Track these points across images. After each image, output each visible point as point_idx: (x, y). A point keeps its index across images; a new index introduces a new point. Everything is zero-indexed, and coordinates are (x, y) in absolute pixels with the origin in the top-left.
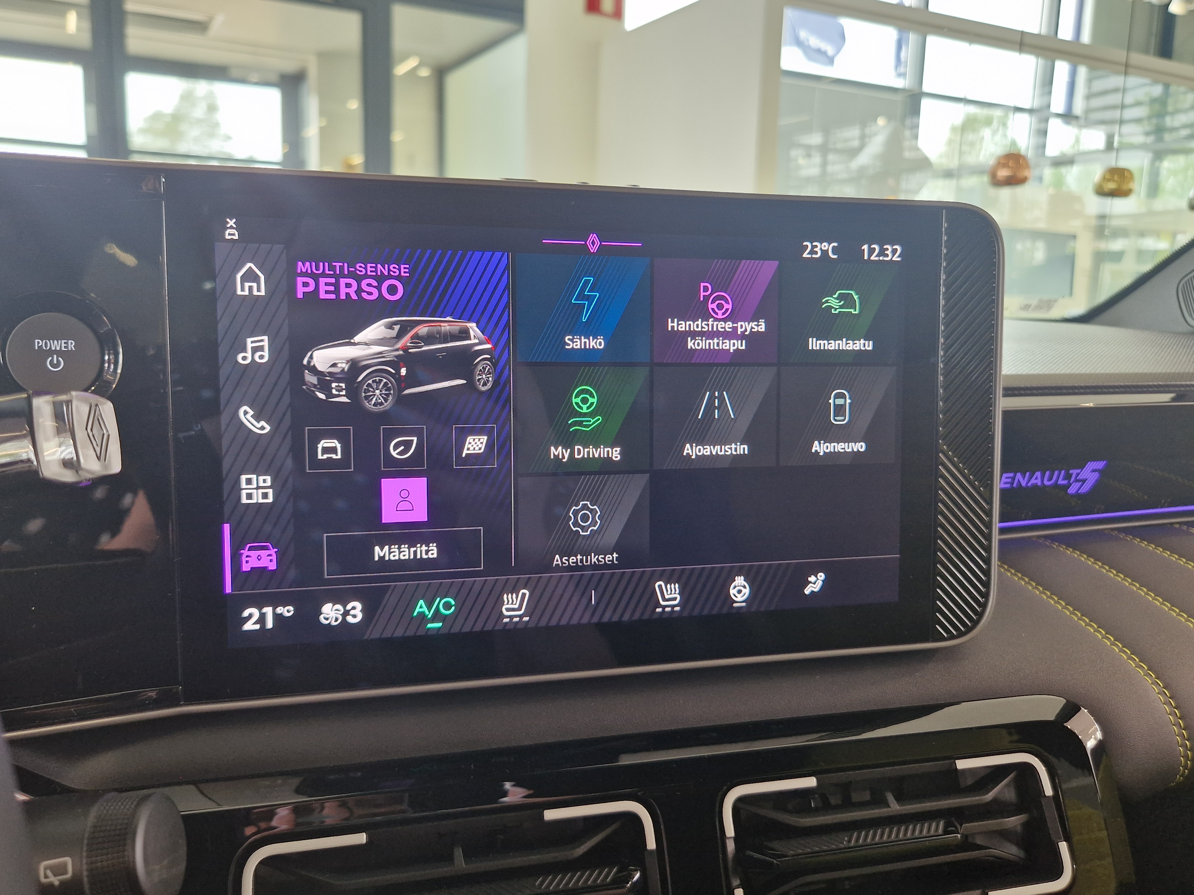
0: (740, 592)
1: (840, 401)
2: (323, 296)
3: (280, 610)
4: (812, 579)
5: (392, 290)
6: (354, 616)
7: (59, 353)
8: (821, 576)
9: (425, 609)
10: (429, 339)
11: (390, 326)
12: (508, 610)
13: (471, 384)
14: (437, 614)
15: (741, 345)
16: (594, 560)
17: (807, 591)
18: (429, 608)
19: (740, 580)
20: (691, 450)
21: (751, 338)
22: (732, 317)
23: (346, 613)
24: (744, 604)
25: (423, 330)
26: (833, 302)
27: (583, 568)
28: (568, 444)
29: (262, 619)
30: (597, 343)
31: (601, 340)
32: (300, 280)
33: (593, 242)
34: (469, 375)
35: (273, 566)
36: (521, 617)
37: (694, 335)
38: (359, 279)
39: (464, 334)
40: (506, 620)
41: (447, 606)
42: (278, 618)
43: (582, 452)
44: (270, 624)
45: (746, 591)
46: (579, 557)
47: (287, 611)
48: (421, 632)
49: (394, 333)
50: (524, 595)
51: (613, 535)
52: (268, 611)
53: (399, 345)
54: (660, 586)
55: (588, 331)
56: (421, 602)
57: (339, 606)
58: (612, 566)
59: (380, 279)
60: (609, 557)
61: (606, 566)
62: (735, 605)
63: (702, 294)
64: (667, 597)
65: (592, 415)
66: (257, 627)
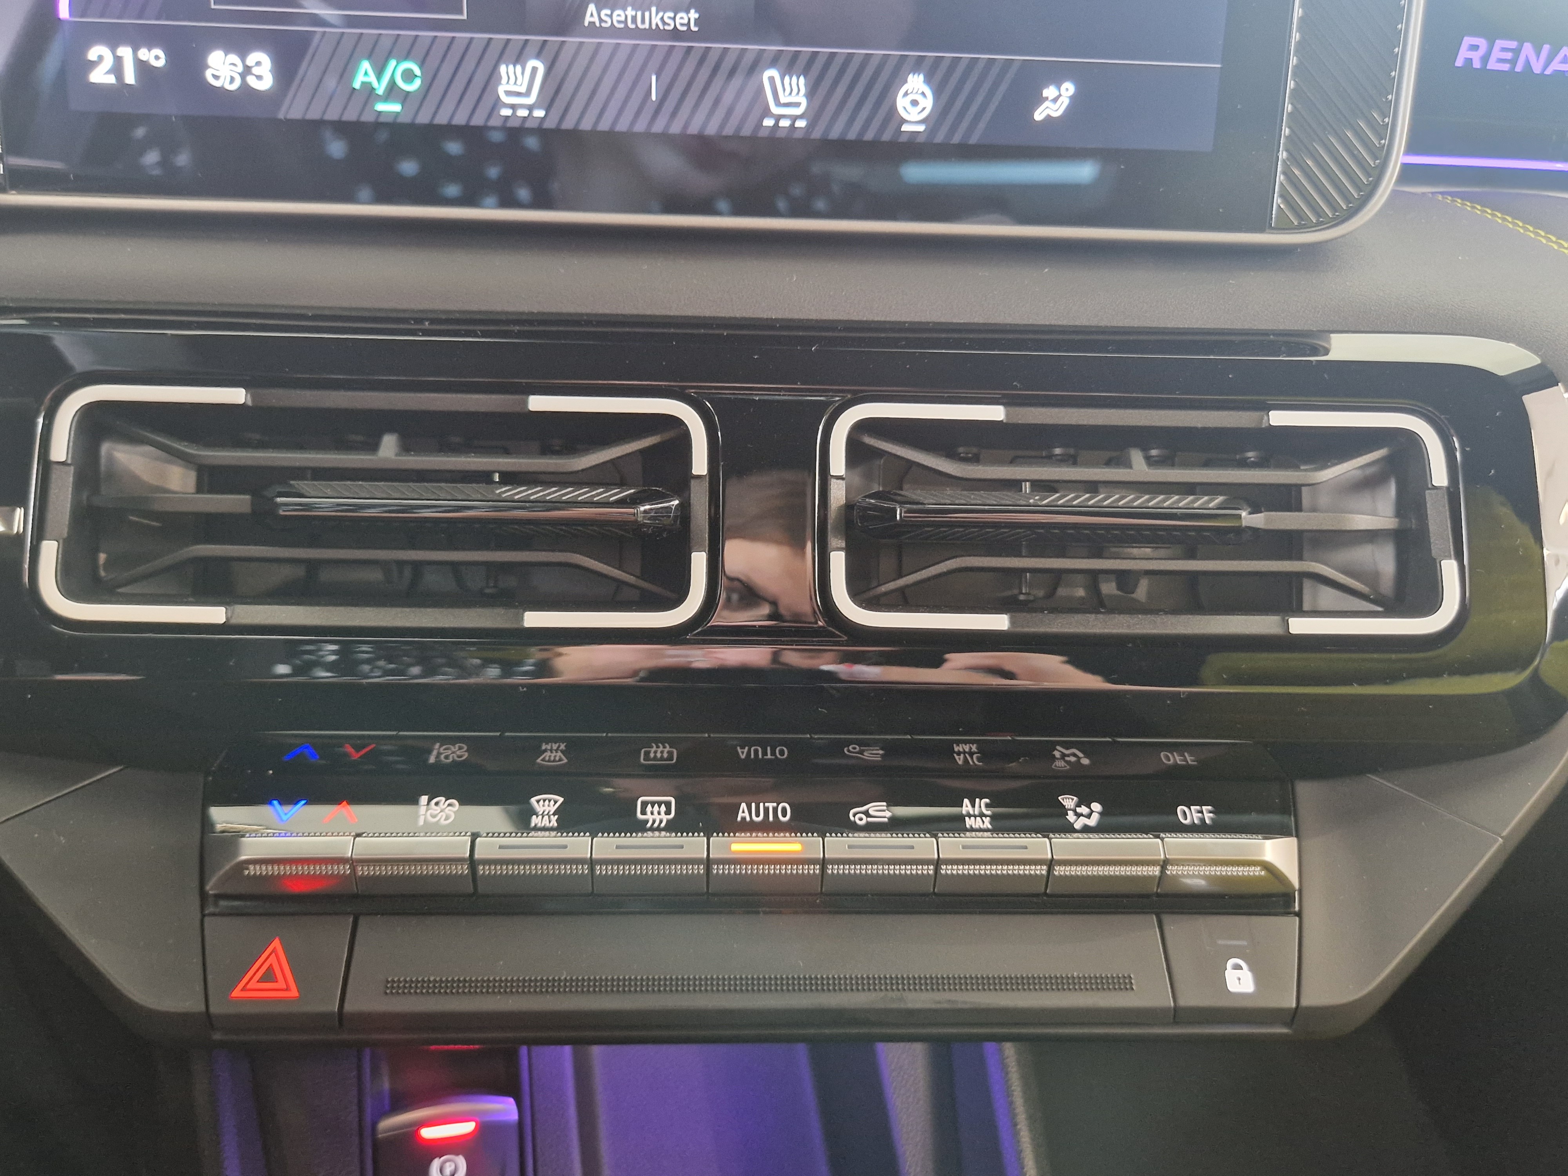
0: (915, 103)
3: (144, 54)
4: (1050, 92)
6: (259, 78)
8: (1068, 89)
9: (372, 78)
12: (509, 93)
14: (392, 91)
16: (656, 20)
17: (1039, 115)
18: (379, 74)
19: (916, 83)
23: (247, 70)
24: (921, 128)
27: (638, 33)
29: (117, 69)
36: (531, 108)
40: (506, 112)
41: (409, 76)
42: (142, 67)
44: (130, 78)
45: (928, 103)
46: (630, 12)
47: (156, 57)
48: (368, 117)
50: (534, 70)
52: (125, 52)
54: (772, 80)
56: (365, 65)
57: (233, 58)
58: (687, 35)
60: (682, 18)
61: (675, 34)
62: (905, 128)
64: (783, 99)
66: (111, 79)
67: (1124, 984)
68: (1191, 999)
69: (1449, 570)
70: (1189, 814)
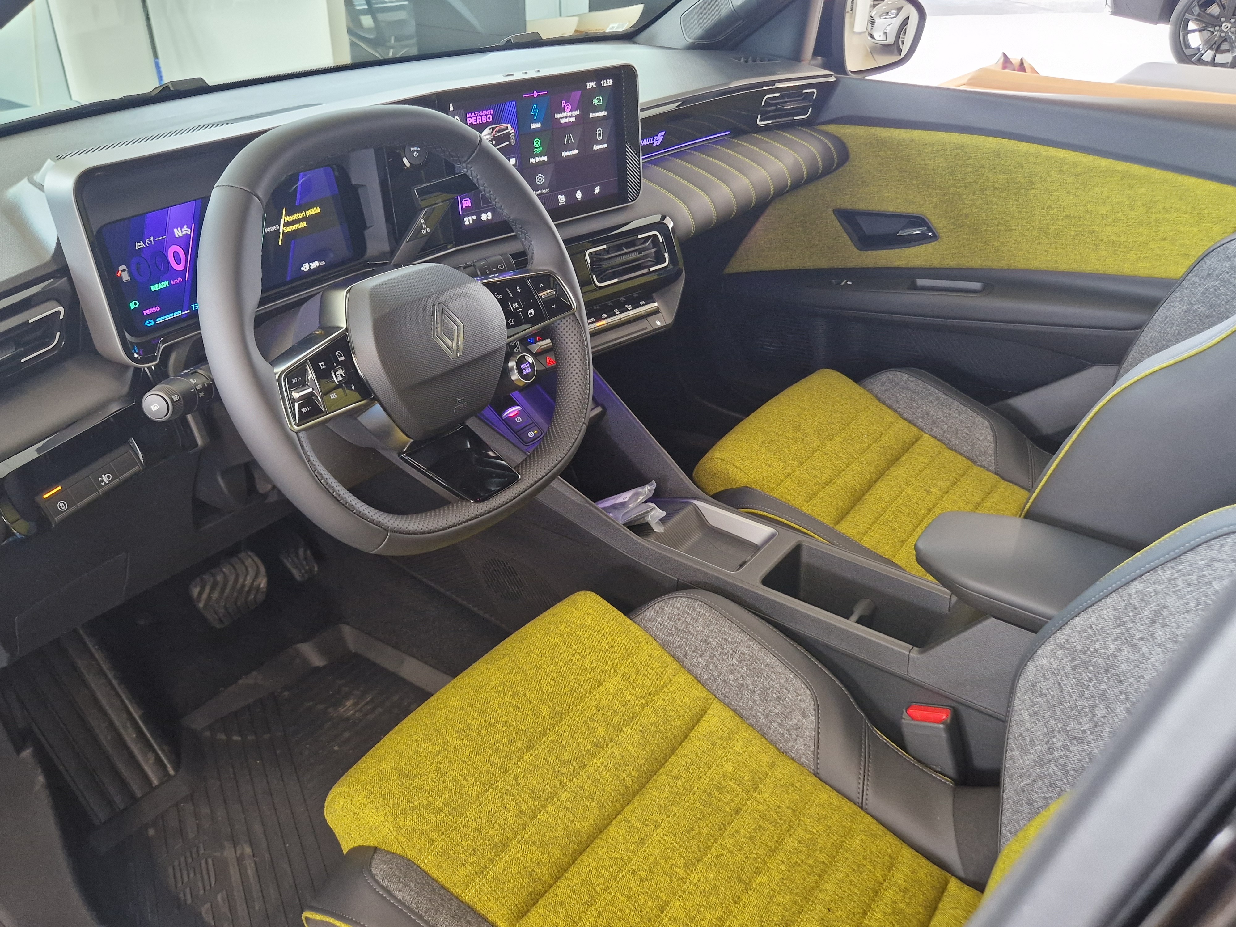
0: (579, 195)
1: (599, 132)
2: (474, 123)
4: (596, 188)
5: (489, 118)
7: (416, 151)
8: (599, 187)
10: (499, 131)
11: (490, 129)
13: (510, 143)
15: (573, 119)
17: (595, 193)
19: (579, 192)
20: (564, 154)
21: (576, 116)
22: (571, 111)
23: (488, 216)
24: (580, 199)
25: (497, 129)
26: (595, 101)
28: (534, 158)
29: (469, 221)
30: (539, 125)
31: (540, 124)
32: (468, 119)
33: (535, 94)
34: (509, 141)
35: (470, 205)
37: (562, 118)
38: (481, 116)
39: (507, 128)
42: (473, 220)
43: (538, 159)
44: (471, 222)
45: (581, 195)
47: (474, 217)
48: (505, 219)
49: (491, 131)
51: (547, 184)
52: (470, 218)
53: (492, 134)
54: (560, 197)
55: (536, 122)
57: (486, 214)
59: (486, 115)
60: (547, 190)
61: (546, 193)
63: (563, 105)
64: (562, 200)
65: (539, 147)
66: (468, 223)
67: (646, 328)
68: (655, 327)
69: (666, 255)
70: (642, 303)
